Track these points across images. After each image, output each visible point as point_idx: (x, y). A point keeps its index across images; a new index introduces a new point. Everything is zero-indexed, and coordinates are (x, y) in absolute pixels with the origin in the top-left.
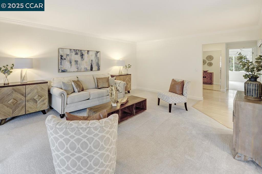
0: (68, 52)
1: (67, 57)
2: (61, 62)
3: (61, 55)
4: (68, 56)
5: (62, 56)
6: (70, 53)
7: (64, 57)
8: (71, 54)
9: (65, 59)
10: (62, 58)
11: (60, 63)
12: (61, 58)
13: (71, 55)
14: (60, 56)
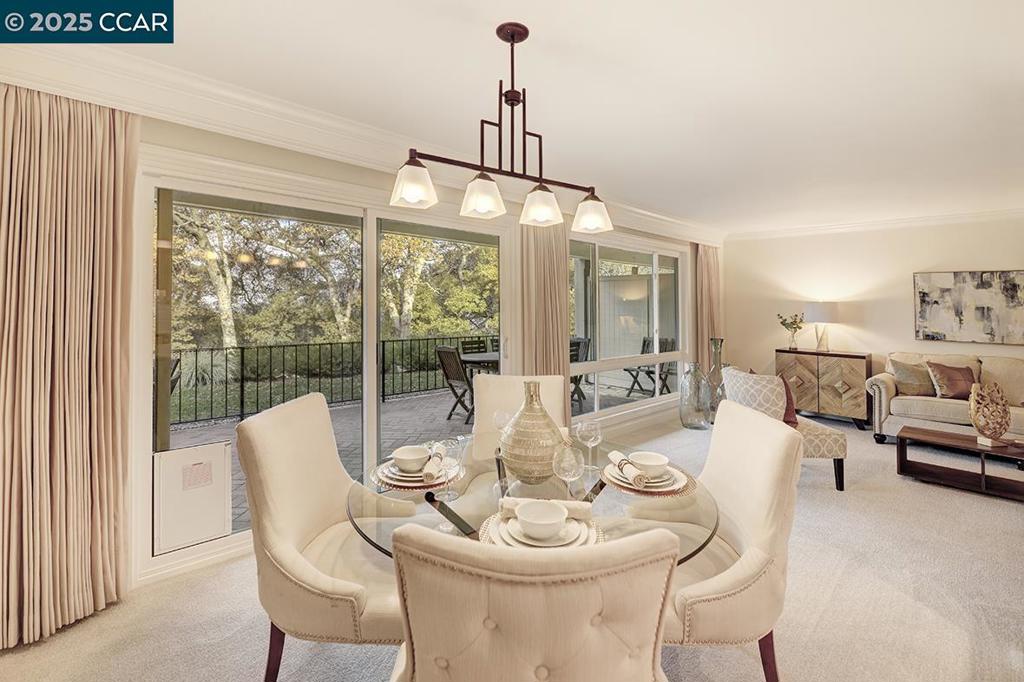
0: (948, 282)
1: (942, 297)
2: (923, 312)
3: (920, 292)
4: (947, 293)
5: (924, 295)
6: (955, 284)
7: (935, 296)
8: (960, 288)
9: (936, 302)
10: (927, 299)
11: (918, 315)
12: (923, 301)
13: (961, 290)
14: (917, 294)
